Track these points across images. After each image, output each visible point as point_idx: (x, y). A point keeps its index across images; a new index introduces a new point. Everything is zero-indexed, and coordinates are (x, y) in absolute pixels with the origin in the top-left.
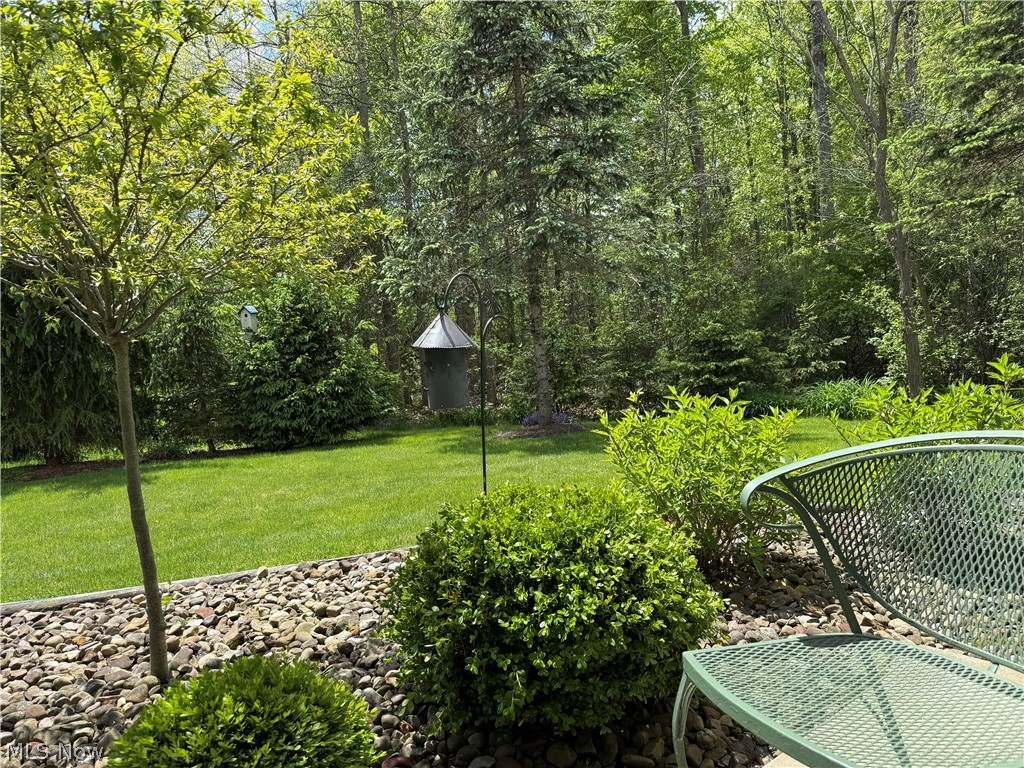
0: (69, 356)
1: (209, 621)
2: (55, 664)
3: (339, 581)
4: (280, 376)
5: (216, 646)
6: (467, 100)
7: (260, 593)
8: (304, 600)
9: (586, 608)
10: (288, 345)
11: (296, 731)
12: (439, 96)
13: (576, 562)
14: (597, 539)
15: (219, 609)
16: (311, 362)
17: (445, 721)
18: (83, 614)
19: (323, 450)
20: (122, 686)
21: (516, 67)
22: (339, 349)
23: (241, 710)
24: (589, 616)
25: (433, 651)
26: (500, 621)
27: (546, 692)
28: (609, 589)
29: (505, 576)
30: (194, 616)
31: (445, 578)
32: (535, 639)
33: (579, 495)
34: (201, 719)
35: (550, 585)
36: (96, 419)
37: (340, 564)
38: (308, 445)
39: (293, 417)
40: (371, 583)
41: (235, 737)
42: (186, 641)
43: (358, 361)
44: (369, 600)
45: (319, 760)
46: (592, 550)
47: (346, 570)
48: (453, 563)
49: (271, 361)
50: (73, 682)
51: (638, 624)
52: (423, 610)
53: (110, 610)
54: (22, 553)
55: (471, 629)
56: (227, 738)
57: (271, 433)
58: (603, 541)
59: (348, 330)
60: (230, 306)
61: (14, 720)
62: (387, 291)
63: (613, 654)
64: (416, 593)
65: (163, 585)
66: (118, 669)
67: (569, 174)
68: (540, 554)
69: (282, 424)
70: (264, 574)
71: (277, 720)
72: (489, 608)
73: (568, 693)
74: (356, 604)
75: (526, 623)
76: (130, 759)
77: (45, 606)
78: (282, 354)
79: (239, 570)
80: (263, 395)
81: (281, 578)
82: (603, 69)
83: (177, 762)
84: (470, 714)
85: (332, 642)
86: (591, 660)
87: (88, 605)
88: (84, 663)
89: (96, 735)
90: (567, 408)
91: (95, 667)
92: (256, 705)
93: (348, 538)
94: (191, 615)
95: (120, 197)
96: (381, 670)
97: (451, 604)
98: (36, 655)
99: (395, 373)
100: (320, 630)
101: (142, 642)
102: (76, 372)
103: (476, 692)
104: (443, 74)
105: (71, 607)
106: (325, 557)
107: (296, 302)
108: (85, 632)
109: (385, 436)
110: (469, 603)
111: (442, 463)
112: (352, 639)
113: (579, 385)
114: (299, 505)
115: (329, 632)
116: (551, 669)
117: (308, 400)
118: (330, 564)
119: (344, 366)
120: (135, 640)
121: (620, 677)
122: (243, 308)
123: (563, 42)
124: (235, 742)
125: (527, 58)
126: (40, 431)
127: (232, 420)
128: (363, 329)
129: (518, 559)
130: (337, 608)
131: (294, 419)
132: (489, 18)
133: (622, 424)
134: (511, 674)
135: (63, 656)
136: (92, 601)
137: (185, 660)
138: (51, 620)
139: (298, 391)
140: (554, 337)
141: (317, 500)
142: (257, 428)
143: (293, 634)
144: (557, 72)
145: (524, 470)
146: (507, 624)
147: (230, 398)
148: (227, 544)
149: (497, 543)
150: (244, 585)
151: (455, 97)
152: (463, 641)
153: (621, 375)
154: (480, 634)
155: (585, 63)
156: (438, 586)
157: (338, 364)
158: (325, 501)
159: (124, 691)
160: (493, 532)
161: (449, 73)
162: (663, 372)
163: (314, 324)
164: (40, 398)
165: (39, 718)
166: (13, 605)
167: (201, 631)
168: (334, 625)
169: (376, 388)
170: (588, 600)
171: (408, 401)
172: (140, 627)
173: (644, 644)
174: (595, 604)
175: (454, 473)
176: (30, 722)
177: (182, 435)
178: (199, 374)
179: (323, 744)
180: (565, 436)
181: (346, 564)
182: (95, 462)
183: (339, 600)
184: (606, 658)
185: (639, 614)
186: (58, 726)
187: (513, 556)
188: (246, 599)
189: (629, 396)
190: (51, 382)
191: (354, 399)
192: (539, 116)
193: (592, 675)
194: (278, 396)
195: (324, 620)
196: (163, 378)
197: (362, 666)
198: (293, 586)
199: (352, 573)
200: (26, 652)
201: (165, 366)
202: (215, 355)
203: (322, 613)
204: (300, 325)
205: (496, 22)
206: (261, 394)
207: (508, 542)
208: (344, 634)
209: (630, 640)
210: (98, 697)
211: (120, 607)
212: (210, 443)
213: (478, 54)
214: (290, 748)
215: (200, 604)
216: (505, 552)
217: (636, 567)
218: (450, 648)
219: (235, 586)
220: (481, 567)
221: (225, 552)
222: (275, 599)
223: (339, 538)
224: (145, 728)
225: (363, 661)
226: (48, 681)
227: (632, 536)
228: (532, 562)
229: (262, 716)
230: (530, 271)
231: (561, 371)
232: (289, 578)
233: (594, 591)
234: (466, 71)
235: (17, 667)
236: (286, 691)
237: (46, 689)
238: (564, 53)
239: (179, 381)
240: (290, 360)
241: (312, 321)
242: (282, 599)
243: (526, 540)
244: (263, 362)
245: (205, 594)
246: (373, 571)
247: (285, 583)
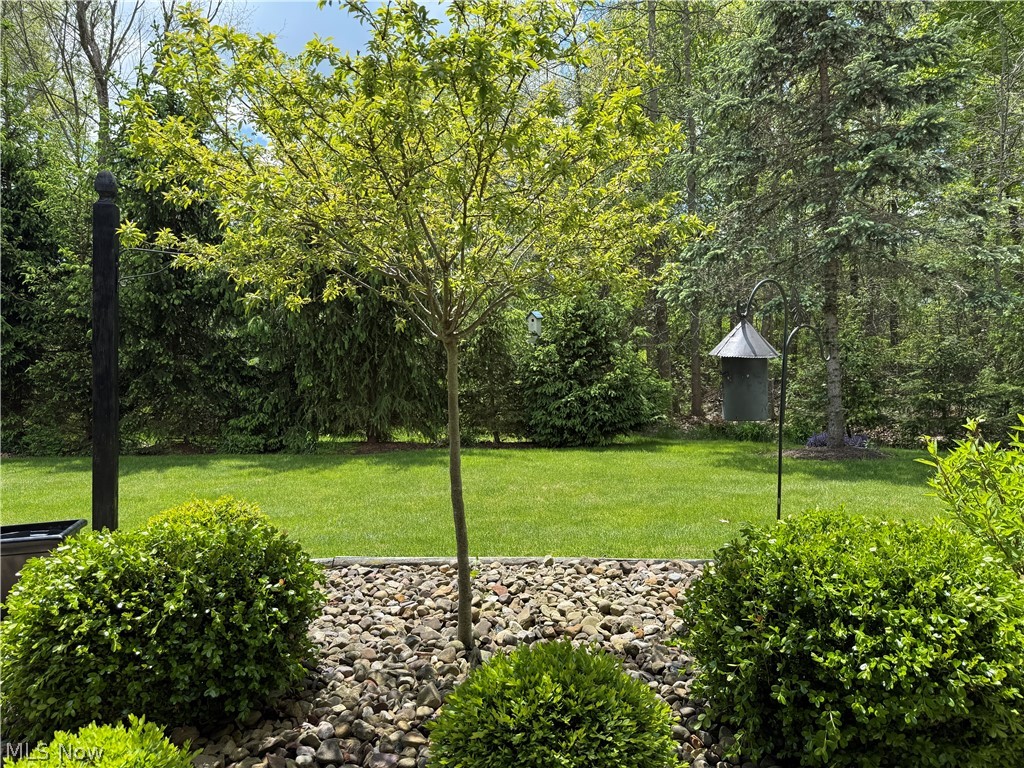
0: (390, 351)
1: (503, 599)
2: (382, 615)
3: (620, 582)
4: (559, 377)
5: (511, 623)
6: (765, 100)
7: (548, 580)
8: (588, 594)
9: (919, 658)
10: (568, 349)
11: (607, 722)
12: (733, 98)
13: (906, 606)
14: (933, 583)
15: (513, 589)
16: (587, 366)
17: (745, 744)
18: (402, 575)
19: (595, 451)
20: (434, 645)
21: (824, 59)
22: (614, 355)
23: (558, 690)
24: (923, 667)
25: (737, 671)
26: (813, 654)
27: (863, 741)
28: (949, 642)
29: (819, 608)
30: (491, 592)
31: (749, 599)
32: (854, 681)
33: (909, 532)
34: (523, 691)
35: (874, 626)
36: (407, 406)
37: (621, 565)
38: (580, 445)
39: (569, 417)
40: (652, 590)
41: (553, 715)
42: (485, 614)
43: (632, 367)
44: (651, 606)
45: (628, 756)
46: (926, 596)
47: (627, 572)
48: (757, 585)
49: (552, 363)
50: (396, 633)
51: (984, 689)
52: (725, 628)
53: (422, 575)
54: (352, 515)
55: (777, 657)
56: (546, 714)
57: (548, 431)
58: (941, 587)
59: (623, 337)
60: (520, 311)
61: (354, 658)
62: (666, 297)
63: (949, 716)
64: (717, 610)
65: (472, 560)
66: (431, 629)
67: (882, 170)
68: (863, 591)
69: (558, 423)
70: (549, 563)
71: (591, 707)
72: (799, 638)
73: (889, 748)
74: (639, 608)
75: (844, 661)
76: (462, 714)
77: (373, 563)
78: (562, 356)
79: (528, 555)
80: (544, 394)
81: (565, 569)
82: (932, 51)
83: (502, 726)
84: (772, 744)
85: (619, 641)
86: (923, 717)
87: (405, 567)
88: (403, 618)
89: (416, 685)
90: (860, 431)
91: (413, 623)
92: (572, 688)
93: (625, 540)
94: (488, 591)
95: (468, 214)
96: (670, 679)
97: (756, 627)
98: (367, 605)
99: (666, 381)
100: (604, 627)
101: (449, 608)
102: (395, 365)
103: (780, 722)
104: (740, 74)
105: (392, 567)
106: (606, 555)
107: (577, 308)
108: (404, 591)
109: (653, 443)
110: (777, 629)
111: (715, 477)
112: (636, 641)
113: (876, 405)
114: (575, 501)
115: (614, 630)
116: (872, 716)
117: (582, 402)
118: (610, 563)
119: (618, 371)
120: (444, 606)
121: (955, 743)
122: (531, 313)
123: (880, 26)
124: (553, 719)
125: (839, 47)
126: (366, 414)
127: (515, 416)
128: (638, 335)
129: (835, 593)
130: (621, 608)
131: (569, 419)
132: (795, 10)
133: (955, 455)
134: (824, 713)
135: (387, 609)
136: (408, 565)
137: (485, 632)
138: (377, 576)
139: (574, 393)
140: (848, 349)
141: (592, 499)
142: (536, 425)
143: (580, 625)
144: (873, 59)
145: (813, 495)
146: (821, 659)
147: (515, 394)
148: (515, 529)
149: (811, 572)
150: (532, 570)
151: (752, 97)
152: (769, 667)
153: (932, 396)
154: (787, 664)
155: (907, 47)
156: (741, 606)
157: (611, 368)
158: (600, 501)
159: (436, 650)
160: (804, 559)
161: (747, 73)
162: (989, 396)
163: (592, 330)
164: (366, 386)
165: (372, 660)
166: (349, 558)
167: (497, 606)
168: (619, 624)
169: (646, 394)
170: (921, 650)
171: (677, 410)
172: (448, 594)
173: (991, 711)
174: (931, 656)
175: (730, 489)
176: (365, 662)
177: (472, 425)
178: (490, 371)
179: (632, 741)
180: (859, 462)
181: (627, 566)
182: (404, 443)
183: (622, 600)
184: (940, 719)
185: (987, 677)
186: (386, 670)
187: (830, 588)
188: (535, 584)
189: (966, 423)
190: (376, 372)
191: (626, 403)
192: (848, 109)
193: (920, 733)
194: (556, 396)
195: (608, 617)
196: (461, 374)
197: (649, 670)
198: (577, 578)
199: (632, 575)
200: (360, 601)
201: (464, 363)
202: (504, 356)
203: (606, 611)
204: (579, 330)
205: (803, 15)
206: (541, 394)
207: (822, 572)
208: (628, 636)
209: (972, 703)
210: (415, 651)
211: (430, 573)
212: (496, 435)
213: (781, 50)
214: (603, 737)
215: (496, 581)
216: (818, 582)
217: (984, 622)
218: (754, 672)
219: (524, 569)
220: (790, 595)
221: (514, 535)
222: (561, 588)
223: (616, 539)
224: (476, 689)
225: (649, 666)
226: (376, 629)
227: (980, 587)
228: (853, 598)
229: (577, 700)
230: (826, 276)
231: (855, 388)
232: (572, 570)
233: (928, 641)
234: (767, 69)
235: (353, 612)
236: (598, 682)
237: (375, 636)
238: (880, 38)
239: (474, 377)
240: (569, 363)
241: (590, 327)
242: (567, 590)
243: (846, 573)
244: (545, 364)
245: (499, 573)
246: (654, 578)
247: (569, 575)
